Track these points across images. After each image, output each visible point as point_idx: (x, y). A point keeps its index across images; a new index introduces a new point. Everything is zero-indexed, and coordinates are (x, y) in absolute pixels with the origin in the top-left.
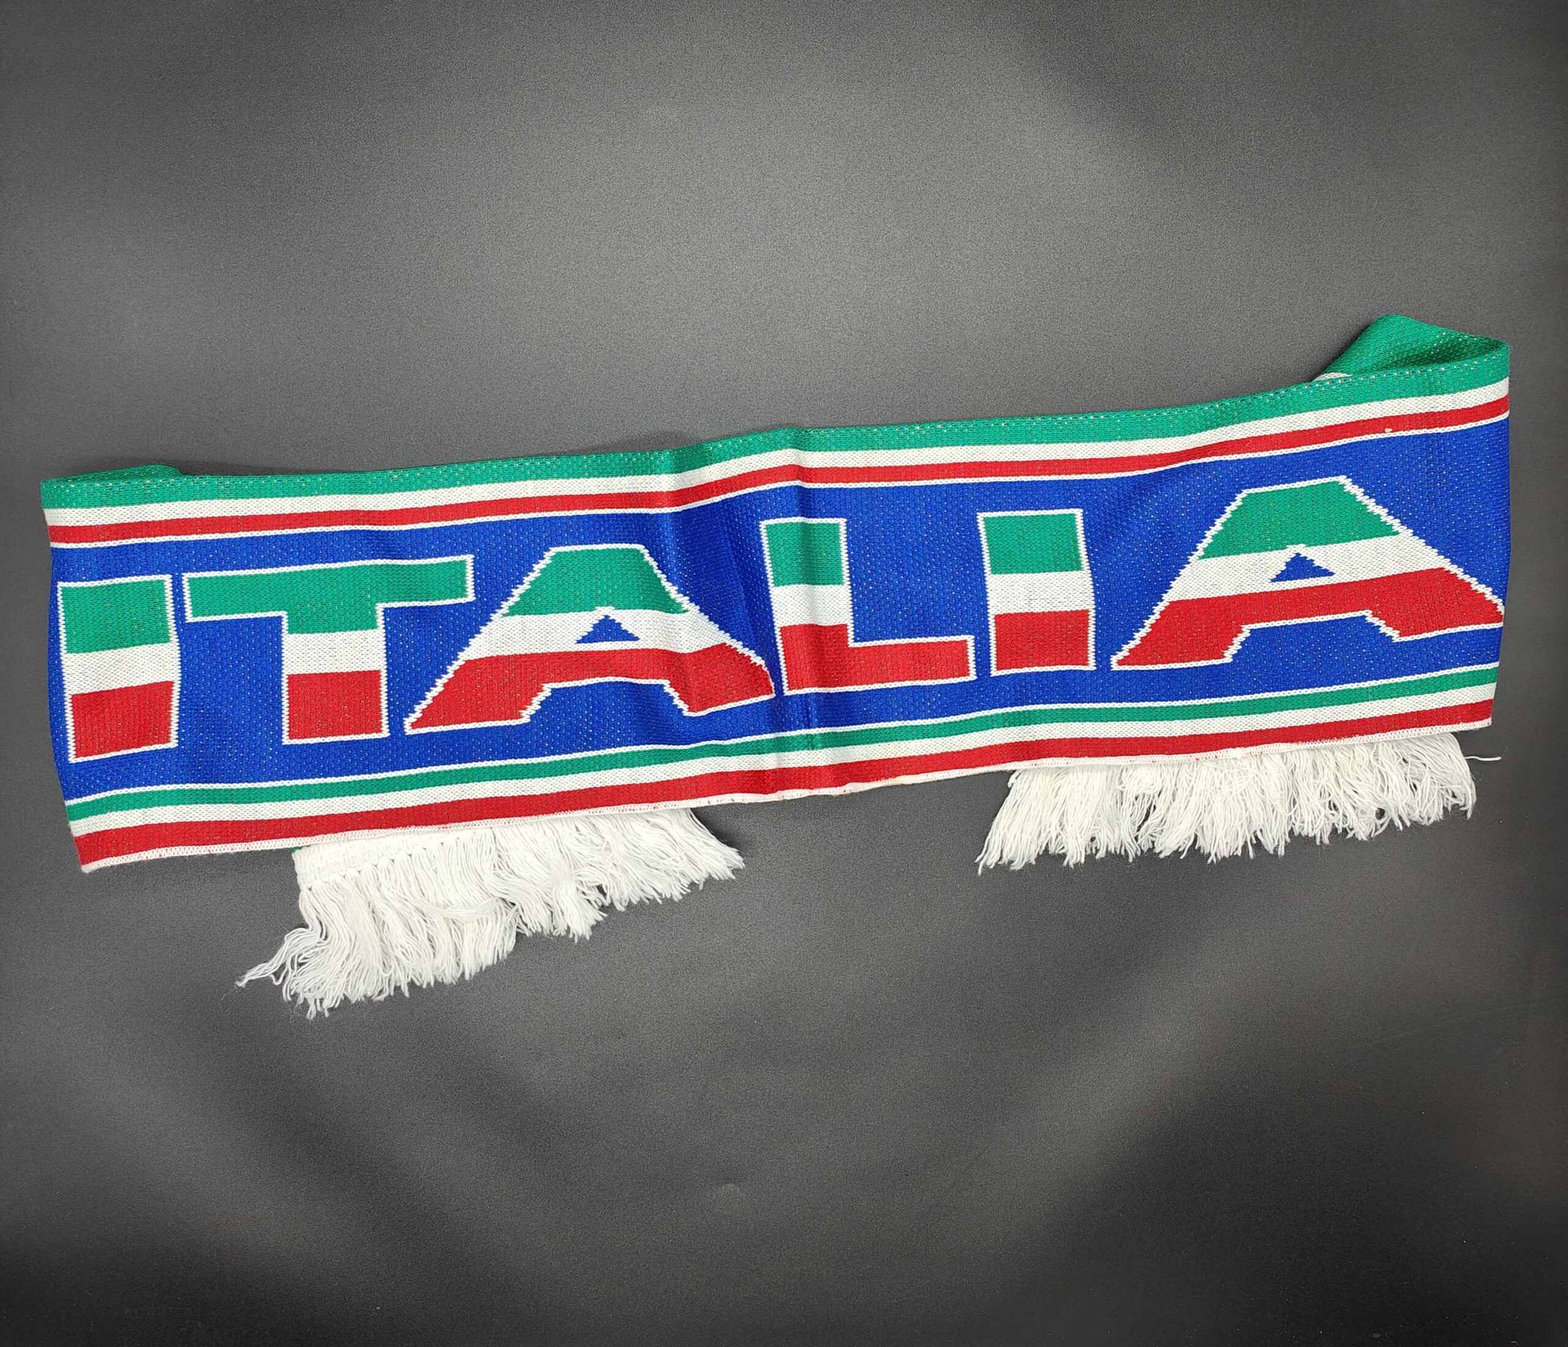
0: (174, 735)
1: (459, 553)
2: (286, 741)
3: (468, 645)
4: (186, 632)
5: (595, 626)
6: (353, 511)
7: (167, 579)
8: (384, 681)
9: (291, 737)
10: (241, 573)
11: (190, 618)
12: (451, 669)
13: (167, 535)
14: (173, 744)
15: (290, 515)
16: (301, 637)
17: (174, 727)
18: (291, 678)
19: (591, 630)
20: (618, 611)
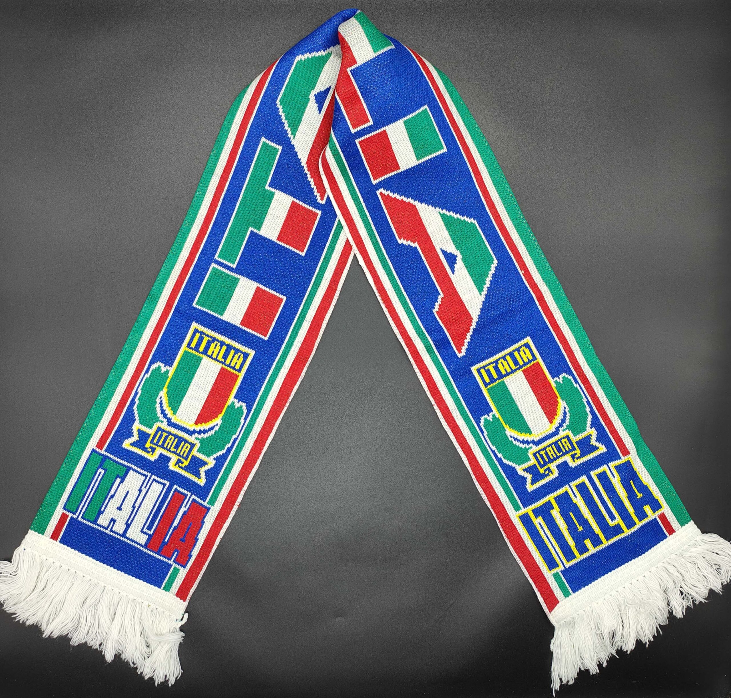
0: (281, 296)
1: (259, 143)
2: (303, 254)
3: (300, 159)
4: (239, 270)
5: (316, 102)
6: (221, 178)
7: (213, 265)
8: (297, 201)
9: (302, 251)
10: (225, 235)
11: (234, 266)
12: (306, 171)
13: (196, 255)
14: (285, 298)
15: (211, 204)
16: (264, 227)
17: (278, 295)
18: (278, 239)
19: (317, 105)
20: (315, 89)
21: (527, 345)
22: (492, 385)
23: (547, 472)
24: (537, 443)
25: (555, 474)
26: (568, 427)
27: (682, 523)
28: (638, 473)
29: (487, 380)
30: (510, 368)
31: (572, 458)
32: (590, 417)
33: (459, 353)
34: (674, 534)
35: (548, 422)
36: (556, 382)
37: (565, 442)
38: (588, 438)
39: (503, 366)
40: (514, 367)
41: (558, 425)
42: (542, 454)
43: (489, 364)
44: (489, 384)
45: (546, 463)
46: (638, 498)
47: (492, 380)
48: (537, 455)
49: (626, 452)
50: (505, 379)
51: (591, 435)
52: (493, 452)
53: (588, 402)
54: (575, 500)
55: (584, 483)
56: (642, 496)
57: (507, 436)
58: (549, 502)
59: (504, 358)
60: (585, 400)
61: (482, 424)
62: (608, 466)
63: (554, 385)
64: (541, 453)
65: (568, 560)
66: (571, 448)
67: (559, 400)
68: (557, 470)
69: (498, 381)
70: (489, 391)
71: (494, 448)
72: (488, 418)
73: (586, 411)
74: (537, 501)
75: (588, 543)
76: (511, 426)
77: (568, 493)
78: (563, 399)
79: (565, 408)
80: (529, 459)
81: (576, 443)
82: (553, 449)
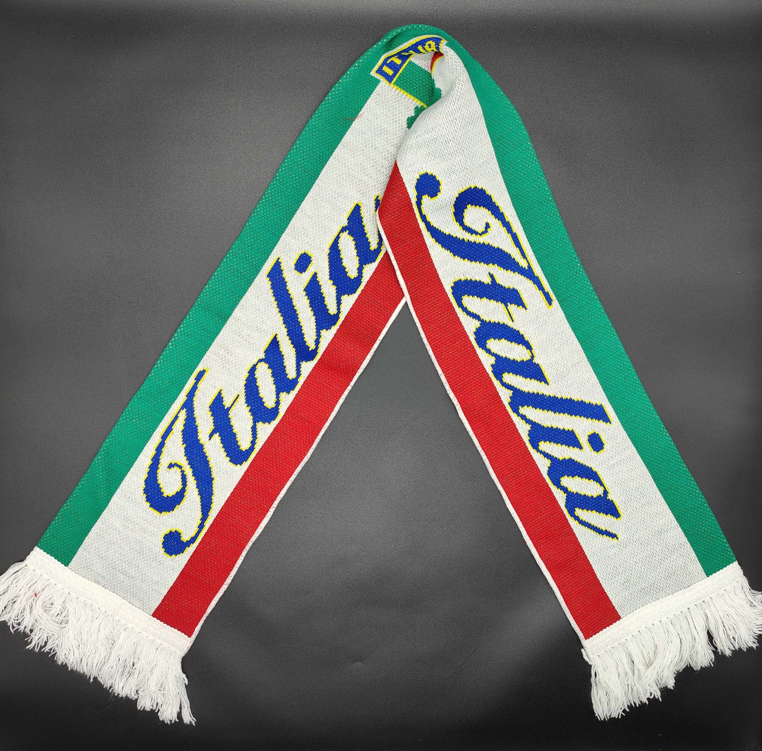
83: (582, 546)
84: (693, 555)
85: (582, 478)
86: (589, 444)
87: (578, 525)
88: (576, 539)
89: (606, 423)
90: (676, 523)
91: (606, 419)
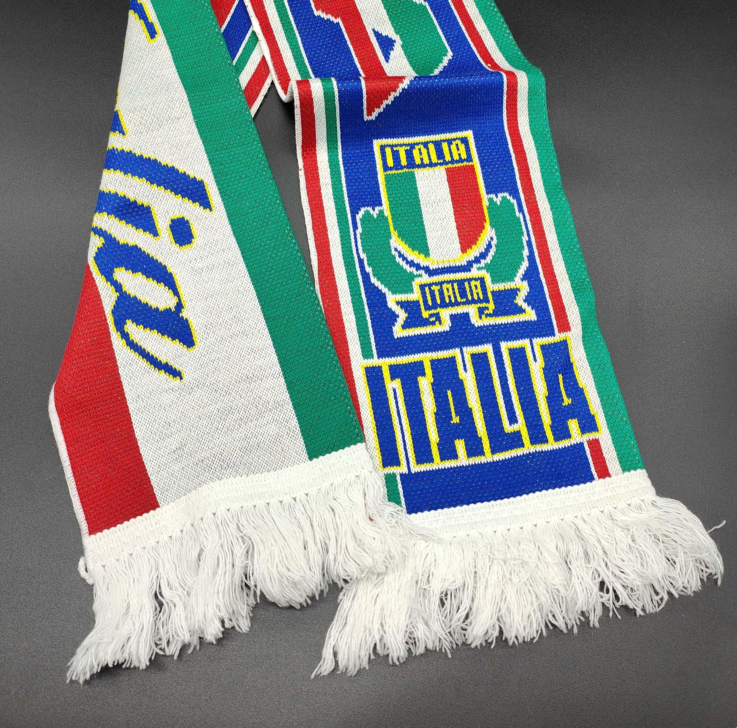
21: (464, 141)
22: (394, 172)
23: (433, 319)
24: (431, 272)
25: (445, 326)
26: (487, 268)
27: (626, 467)
28: (574, 368)
29: (390, 162)
30: (430, 159)
31: (479, 312)
32: (525, 264)
33: (368, 115)
34: (607, 478)
35: (460, 250)
36: (490, 200)
37: (476, 286)
38: (514, 292)
39: (421, 153)
40: (434, 160)
41: (473, 259)
42: (434, 291)
43: (401, 145)
44: (391, 169)
45: (435, 306)
46: (564, 404)
47: (397, 165)
48: (427, 289)
49: (565, 327)
50: (416, 171)
51: (519, 290)
52: (361, 261)
53: (529, 243)
54: (462, 375)
55: (485, 355)
56: (570, 403)
57: (390, 247)
58: (420, 364)
59: (426, 144)
60: (525, 238)
61: (359, 217)
62: (531, 341)
63: (485, 203)
64: (434, 288)
65: (419, 461)
66: (482, 298)
67: (487, 225)
68: (449, 321)
69: (405, 170)
70: (388, 179)
71: (363, 256)
72: (371, 212)
73: (522, 254)
74: (401, 354)
75: (460, 445)
76: (401, 235)
77: (455, 361)
78: (492, 226)
79: (492, 239)
80: (412, 291)
81: (493, 293)
82: (453, 289)
83: (123, 382)
84: (294, 422)
85: (147, 277)
86: (170, 232)
87: (125, 347)
88: (115, 367)
89: (204, 208)
90: (278, 368)
91: (206, 204)
